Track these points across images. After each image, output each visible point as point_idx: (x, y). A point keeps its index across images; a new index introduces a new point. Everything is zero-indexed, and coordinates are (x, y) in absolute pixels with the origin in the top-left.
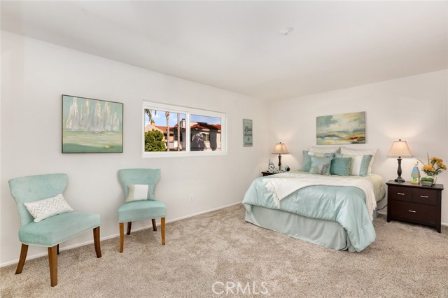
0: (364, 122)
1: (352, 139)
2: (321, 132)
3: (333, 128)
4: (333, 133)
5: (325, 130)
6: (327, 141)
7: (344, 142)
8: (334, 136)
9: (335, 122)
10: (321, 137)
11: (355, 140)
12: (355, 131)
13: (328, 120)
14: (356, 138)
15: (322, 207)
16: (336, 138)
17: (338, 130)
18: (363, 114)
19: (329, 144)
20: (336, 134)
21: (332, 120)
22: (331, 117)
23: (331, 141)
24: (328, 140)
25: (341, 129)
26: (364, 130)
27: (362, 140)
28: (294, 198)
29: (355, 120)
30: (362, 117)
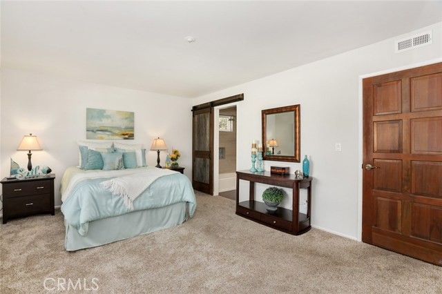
0: (133, 121)
1: (124, 135)
2: (93, 126)
3: (106, 123)
4: (106, 128)
5: (97, 124)
6: (99, 136)
7: (116, 137)
8: (106, 131)
9: (108, 117)
10: (93, 131)
11: (127, 136)
12: (126, 128)
13: (101, 114)
14: (127, 134)
15: (172, 193)
16: (109, 133)
17: (111, 126)
18: (132, 114)
19: (102, 138)
20: (109, 129)
21: (105, 114)
22: (104, 111)
23: (104, 136)
24: (100, 134)
25: (114, 124)
26: (132, 128)
27: (131, 136)
28: (147, 194)
29: (126, 118)
30: (131, 116)
